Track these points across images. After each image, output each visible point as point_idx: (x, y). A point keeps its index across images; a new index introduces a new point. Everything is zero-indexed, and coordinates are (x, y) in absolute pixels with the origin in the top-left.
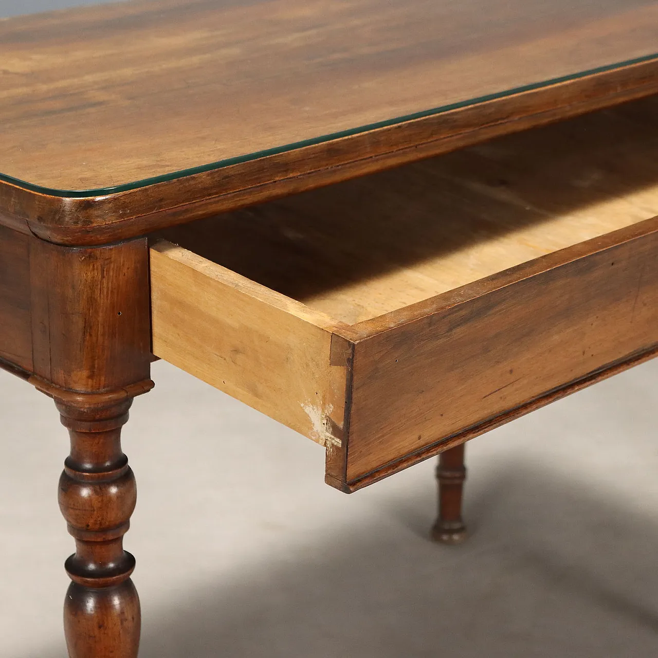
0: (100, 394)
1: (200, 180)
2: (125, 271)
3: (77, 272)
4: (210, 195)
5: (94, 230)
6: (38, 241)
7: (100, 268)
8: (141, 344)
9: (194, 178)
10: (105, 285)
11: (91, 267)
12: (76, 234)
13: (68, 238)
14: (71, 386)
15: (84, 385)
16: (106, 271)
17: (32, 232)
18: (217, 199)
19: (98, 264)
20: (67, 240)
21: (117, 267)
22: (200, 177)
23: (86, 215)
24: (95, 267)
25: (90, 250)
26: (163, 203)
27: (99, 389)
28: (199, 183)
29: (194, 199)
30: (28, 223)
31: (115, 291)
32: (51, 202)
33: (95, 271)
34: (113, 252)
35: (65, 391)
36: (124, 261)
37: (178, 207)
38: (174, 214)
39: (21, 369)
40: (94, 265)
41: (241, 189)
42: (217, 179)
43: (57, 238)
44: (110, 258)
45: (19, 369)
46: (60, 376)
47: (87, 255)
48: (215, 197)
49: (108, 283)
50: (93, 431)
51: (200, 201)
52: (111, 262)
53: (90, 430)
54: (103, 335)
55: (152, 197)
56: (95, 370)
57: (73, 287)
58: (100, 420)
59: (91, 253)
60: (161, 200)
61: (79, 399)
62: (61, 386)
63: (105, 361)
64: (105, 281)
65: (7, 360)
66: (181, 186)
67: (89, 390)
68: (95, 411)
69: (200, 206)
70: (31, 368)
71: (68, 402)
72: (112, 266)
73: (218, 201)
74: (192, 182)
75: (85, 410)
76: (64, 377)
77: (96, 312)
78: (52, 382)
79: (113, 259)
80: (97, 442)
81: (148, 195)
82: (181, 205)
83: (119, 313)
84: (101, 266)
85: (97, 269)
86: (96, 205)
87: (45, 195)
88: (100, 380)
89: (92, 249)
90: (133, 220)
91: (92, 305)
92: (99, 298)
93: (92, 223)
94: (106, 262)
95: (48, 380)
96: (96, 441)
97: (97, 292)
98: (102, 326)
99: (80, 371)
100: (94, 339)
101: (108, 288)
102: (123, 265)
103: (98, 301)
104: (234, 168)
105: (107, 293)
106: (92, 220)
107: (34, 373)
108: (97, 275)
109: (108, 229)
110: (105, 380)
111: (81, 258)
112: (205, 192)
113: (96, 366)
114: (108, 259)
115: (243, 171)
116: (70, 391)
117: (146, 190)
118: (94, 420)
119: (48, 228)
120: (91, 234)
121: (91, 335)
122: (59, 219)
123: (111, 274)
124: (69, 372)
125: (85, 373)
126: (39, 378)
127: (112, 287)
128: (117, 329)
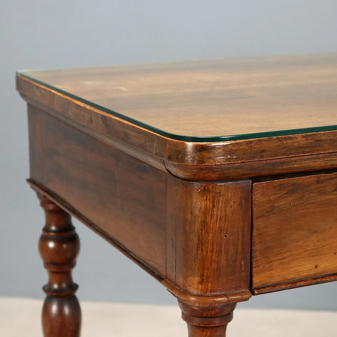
0: (207, 297)
1: (296, 140)
2: (232, 203)
3: (195, 200)
4: (303, 153)
5: (207, 168)
6: (172, 178)
7: (211, 199)
8: (243, 263)
9: (291, 138)
10: (215, 213)
11: (205, 197)
12: (193, 171)
13: (187, 174)
14: (186, 289)
15: (196, 288)
16: (217, 202)
17: (167, 170)
18: (310, 157)
19: (210, 196)
20: (187, 175)
21: (226, 200)
22: (296, 138)
23: (201, 156)
24: (208, 198)
25: (205, 185)
26: (264, 154)
27: (206, 293)
28: (295, 142)
29: (291, 154)
30: (164, 163)
31: (223, 218)
32: (176, 145)
33: (208, 201)
34: (223, 188)
35: (183, 292)
36: (231, 196)
37: (276, 159)
38: (274, 164)
39: (159, 274)
40: (207, 197)
41: (331, 151)
42: (311, 141)
43: (181, 174)
44: (220, 192)
45: (157, 274)
46: (180, 280)
47: (203, 188)
48: (308, 155)
49: (217, 212)
50: (202, 326)
51: (296, 157)
52: (220, 196)
53: (199, 324)
54: (212, 251)
55: (255, 148)
56: (204, 278)
57: (191, 213)
58: (206, 317)
59: (205, 187)
60: (263, 151)
61: (193, 299)
62: (181, 288)
63: (212, 272)
64: (215, 209)
65: (152, 267)
66: (280, 143)
67: (199, 293)
68: (203, 310)
69: (295, 161)
70: (164, 274)
71: (184, 300)
72: (221, 198)
73: (311, 159)
74: (289, 141)
75: (196, 308)
76: (183, 281)
77: (207, 233)
78: (176, 285)
79: (222, 193)
80: (205, 335)
81: (251, 147)
82: (279, 157)
83: (226, 236)
84: (213, 198)
85: (209, 200)
86: (209, 149)
87: (173, 140)
88: (208, 286)
89: (206, 184)
90: (238, 164)
91: (205, 227)
92: (209, 222)
93: (204, 162)
94: (216, 195)
95: (173, 283)
96: (205, 333)
97: (209, 218)
98: (211, 244)
99: (193, 277)
100: (205, 253)
101: (217, 215)
102: (231, 199)
103: (210, 225)
104: (326, 134)
105: (217, 219)
106: (205, 160)
107: (166, 278)
108: (209, 204)
109: (218, 169)
110: (212, 287)
111: (198, 190)
112: (300, 150)
113: (205, 274)
114: (218, 193)
115: (333, 138)
116: (186, 292)
117: (250, 142)
118: (202, 317)
119: (175, 166)
120: (204, 171)
121: (202, 250)
122: (181, 158)
123: (220, 205)
124: (186, 277)
125: (197, 279)
126: (168, 281)
127: (220, 215)
128: (223, 248)
